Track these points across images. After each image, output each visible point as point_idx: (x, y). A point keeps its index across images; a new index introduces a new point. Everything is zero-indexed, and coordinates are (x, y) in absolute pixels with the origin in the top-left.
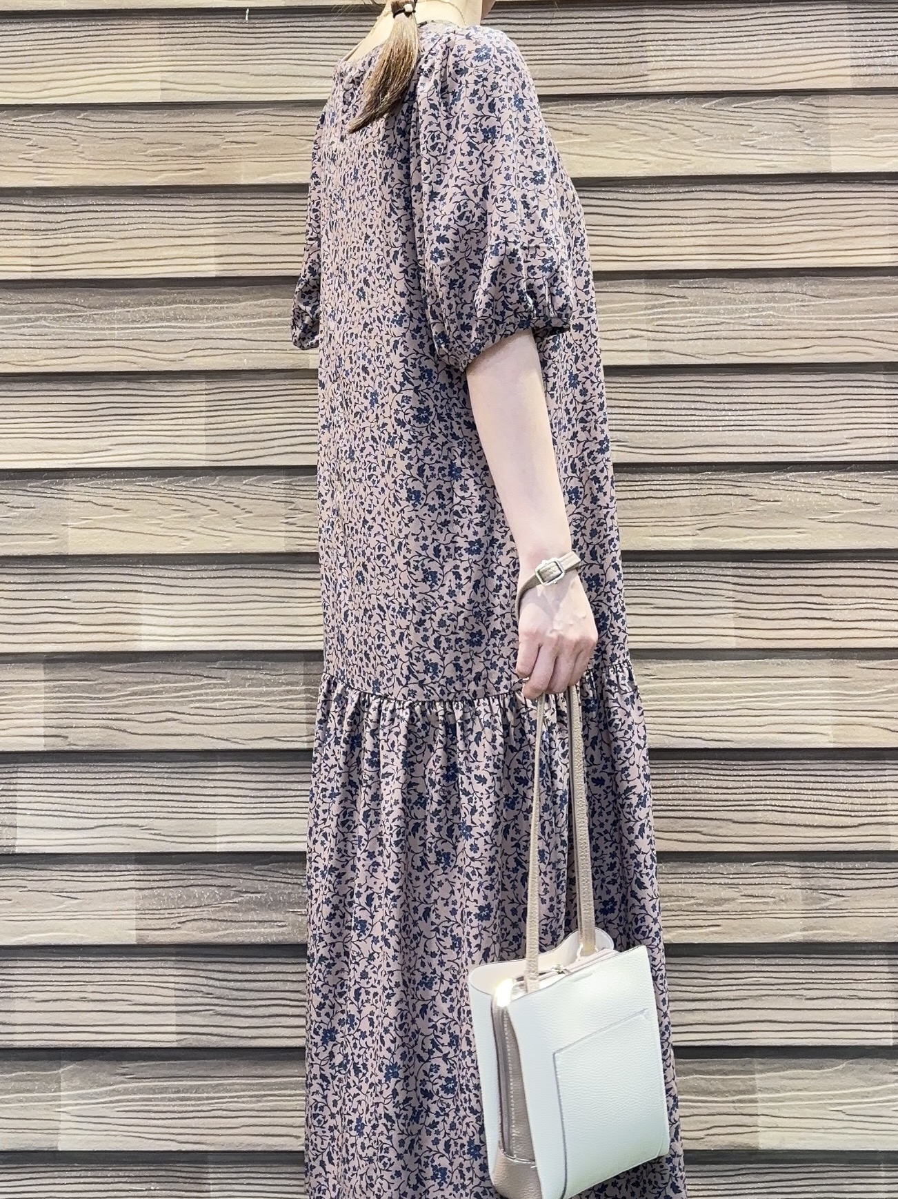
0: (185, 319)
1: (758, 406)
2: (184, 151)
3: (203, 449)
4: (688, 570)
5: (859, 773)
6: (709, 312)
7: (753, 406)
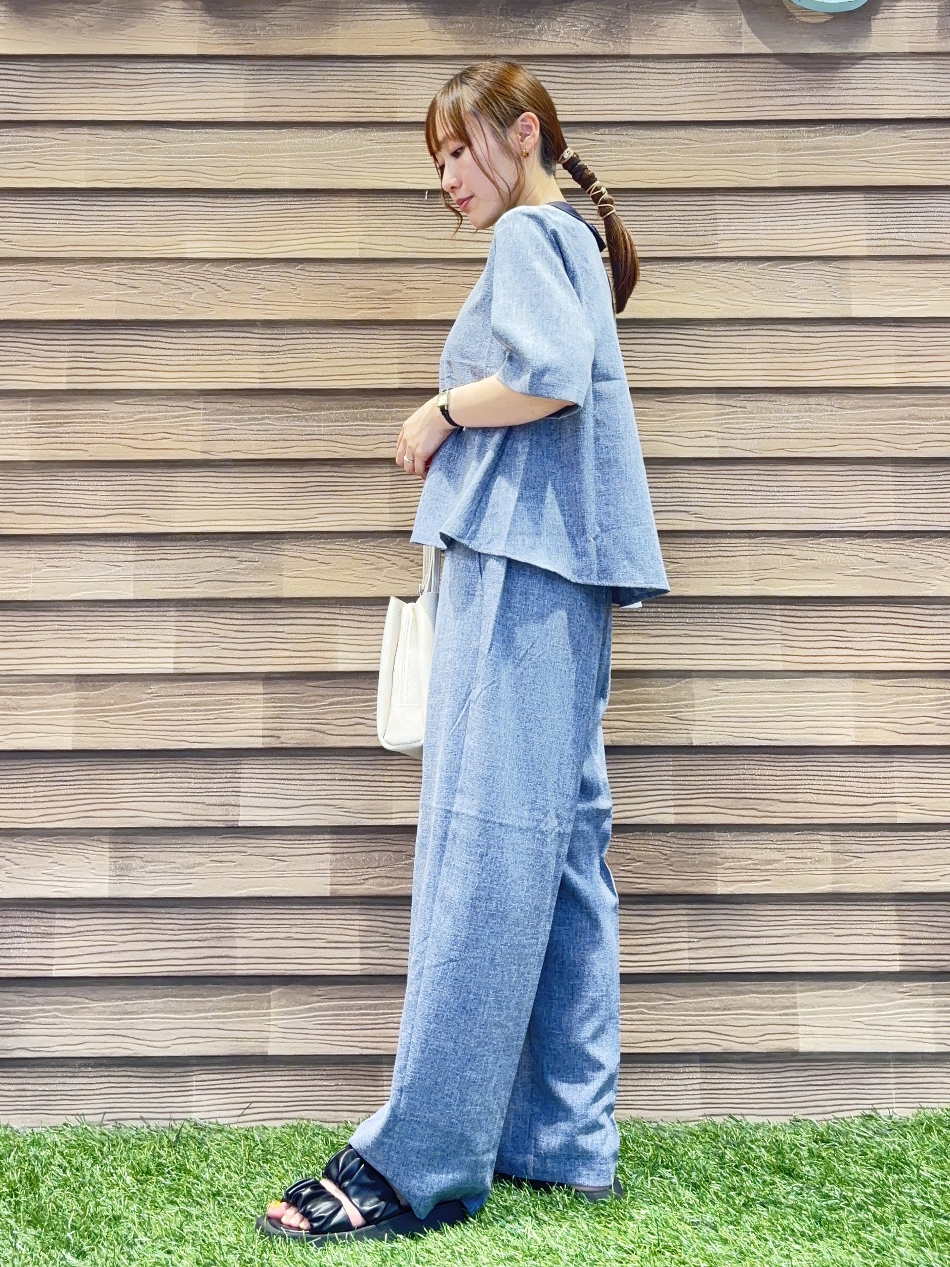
0: (375, 419)
1: (799, 489)
2: (376, 294)
3: (387, 518)
4: (747, 611)
5: (874, 765)
6: (763, 419)
7: (795, 489)
